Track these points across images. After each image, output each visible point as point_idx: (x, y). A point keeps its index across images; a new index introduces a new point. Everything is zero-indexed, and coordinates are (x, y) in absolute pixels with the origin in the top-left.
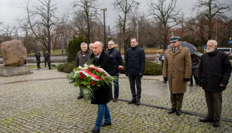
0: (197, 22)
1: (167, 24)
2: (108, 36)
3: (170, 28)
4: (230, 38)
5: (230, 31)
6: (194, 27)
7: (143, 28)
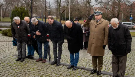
0: (110, 3)
1: (91, 3)
2: (48, 10)
3: (92, 6)
4: (131, 16)
5: (131, 11)
6: (108, 7)
7: (74, 6)
